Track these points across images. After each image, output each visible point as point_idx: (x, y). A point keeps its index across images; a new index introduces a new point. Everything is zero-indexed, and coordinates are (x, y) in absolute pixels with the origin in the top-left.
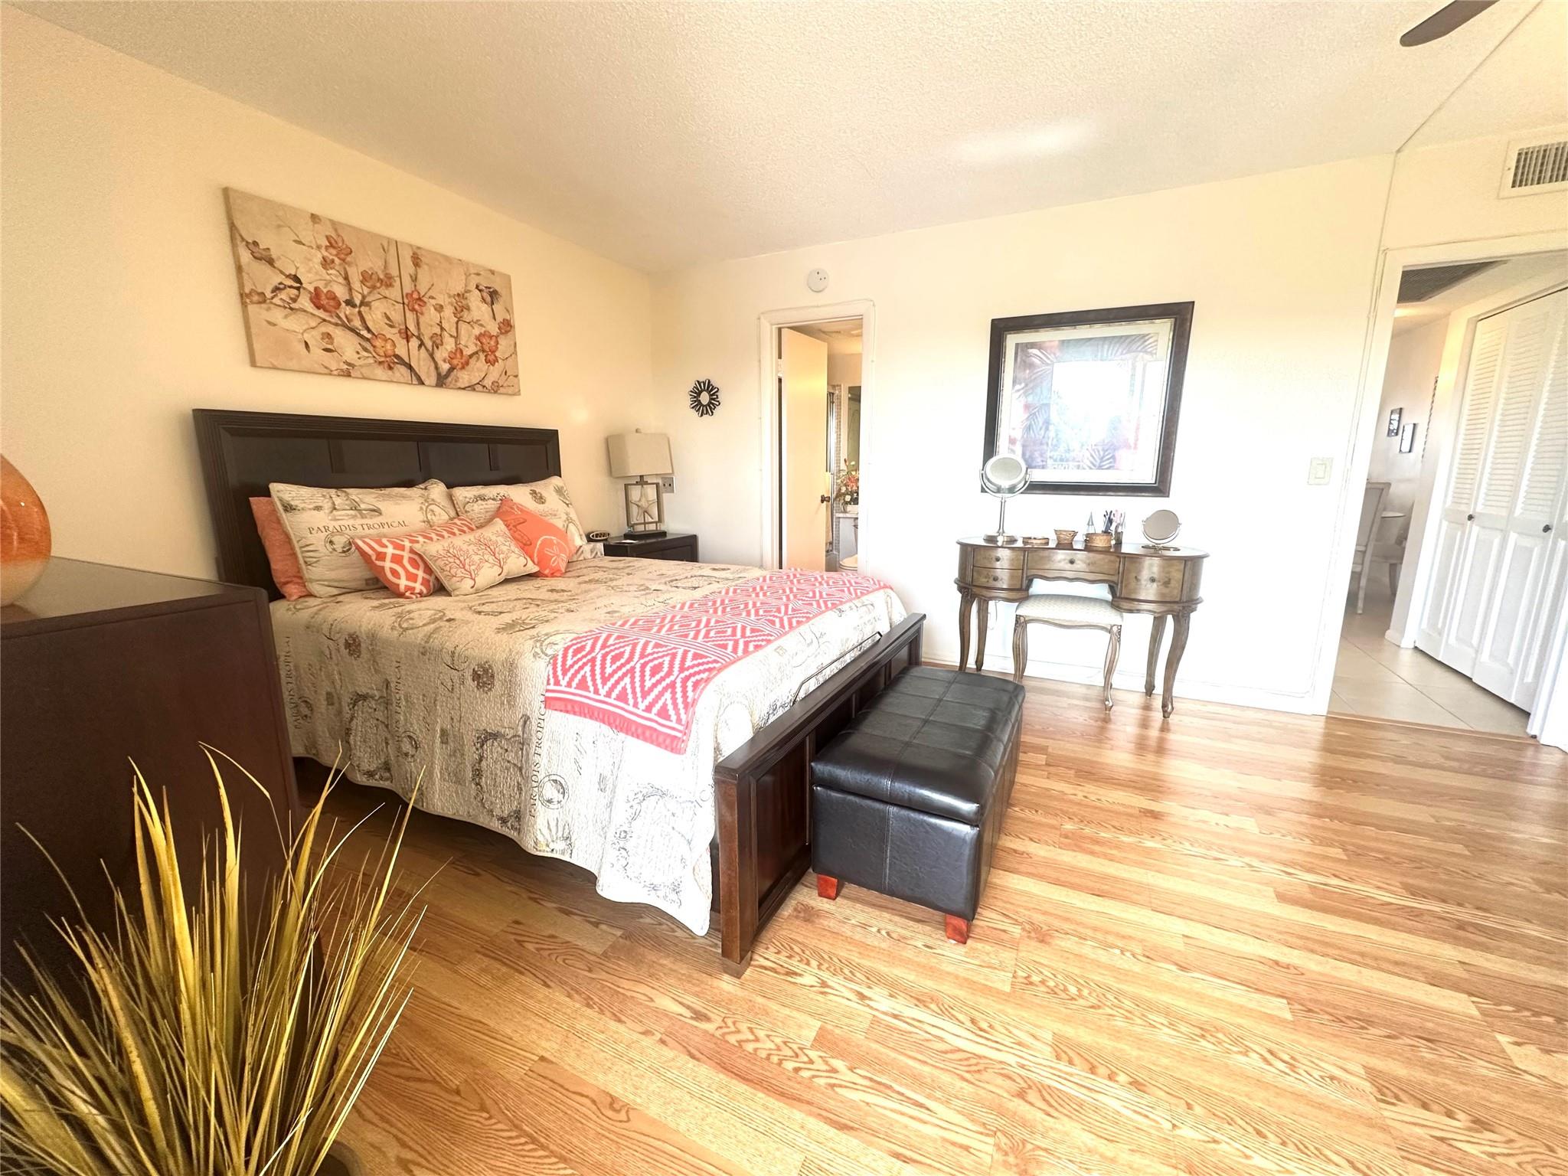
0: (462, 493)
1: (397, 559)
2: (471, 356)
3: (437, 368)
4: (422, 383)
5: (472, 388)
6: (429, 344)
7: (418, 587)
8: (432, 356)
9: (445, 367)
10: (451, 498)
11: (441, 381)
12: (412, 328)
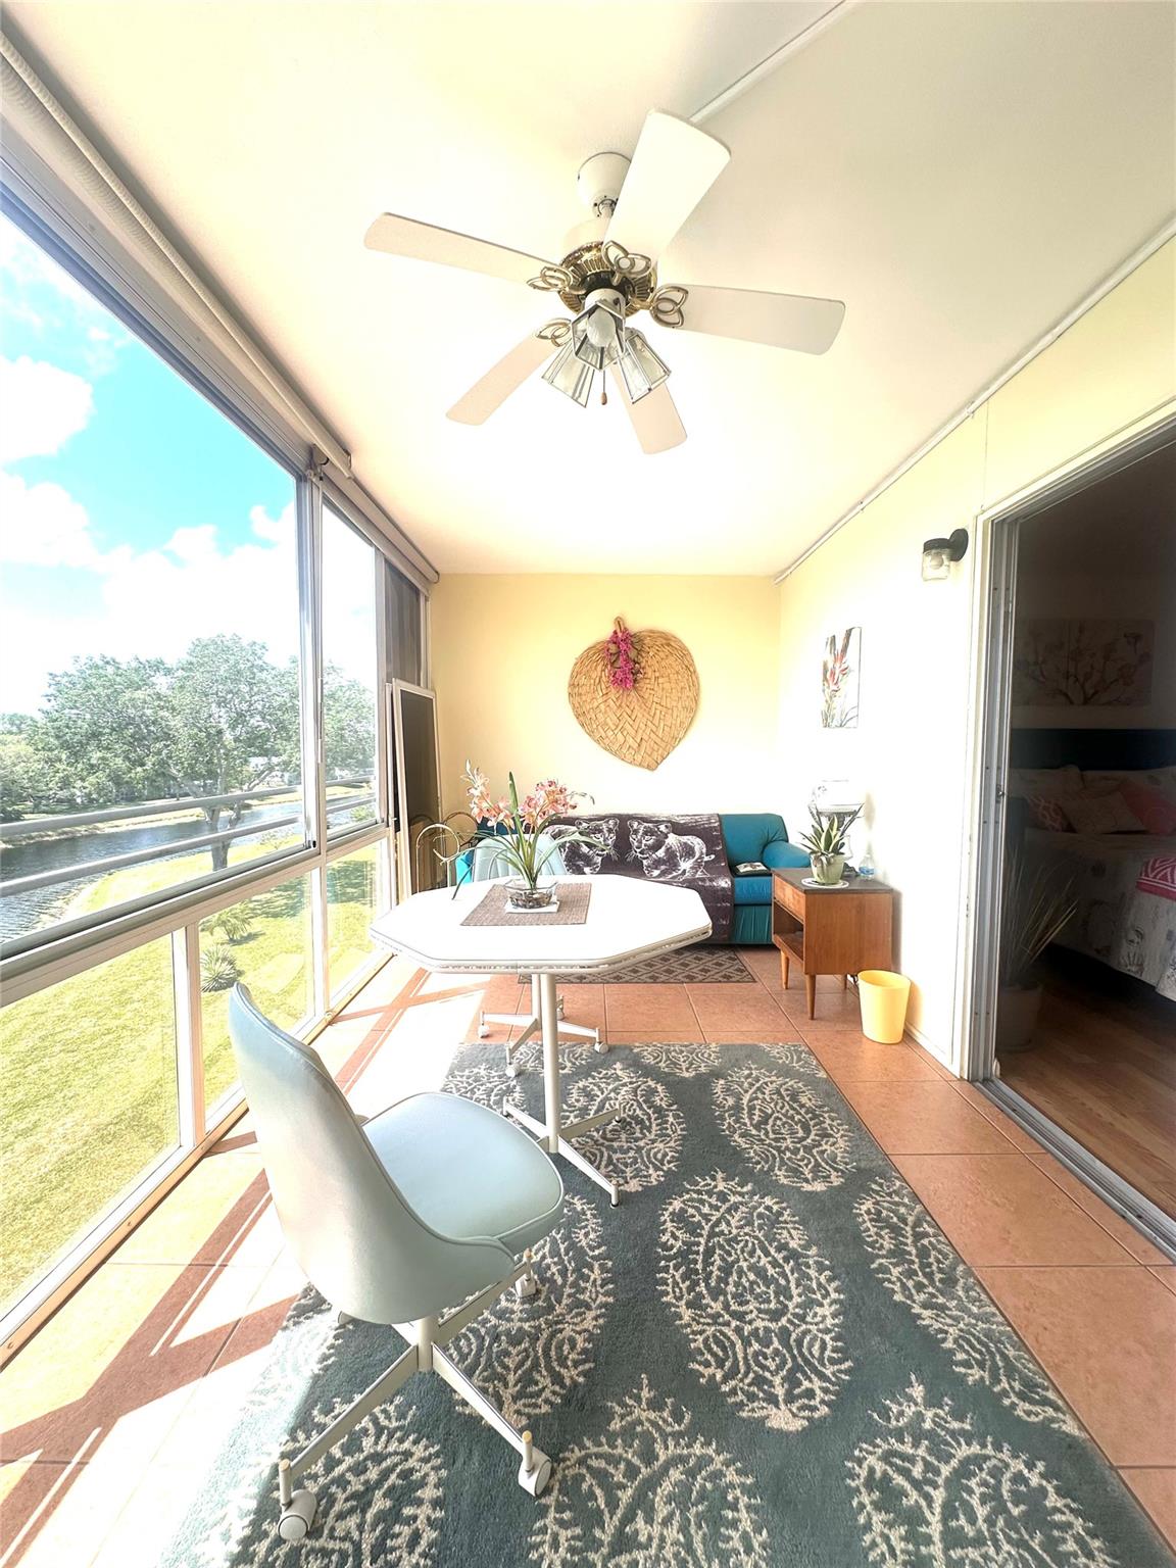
0: (1090, 774)
1: (1045, 808)
2: (1112, 683)
3: (1084, 693)
4: (1072, 703)
5: (1109, 703)
6: (1081, 679)
7: (1057, 826)
8: (1083, 686)
9: (1091, 692)
10: (1082, 777)
11: (1086, 701)
12: (1072, 671)
